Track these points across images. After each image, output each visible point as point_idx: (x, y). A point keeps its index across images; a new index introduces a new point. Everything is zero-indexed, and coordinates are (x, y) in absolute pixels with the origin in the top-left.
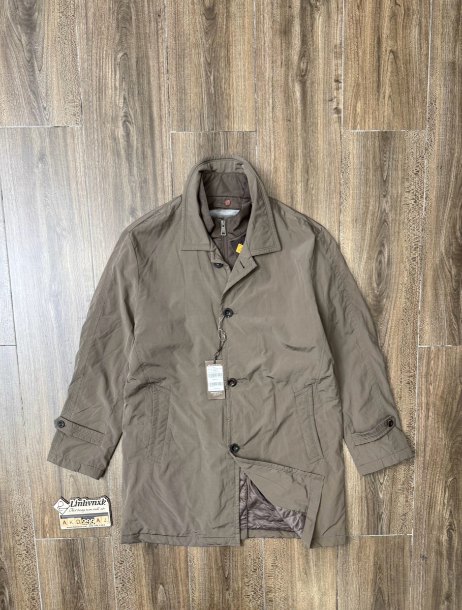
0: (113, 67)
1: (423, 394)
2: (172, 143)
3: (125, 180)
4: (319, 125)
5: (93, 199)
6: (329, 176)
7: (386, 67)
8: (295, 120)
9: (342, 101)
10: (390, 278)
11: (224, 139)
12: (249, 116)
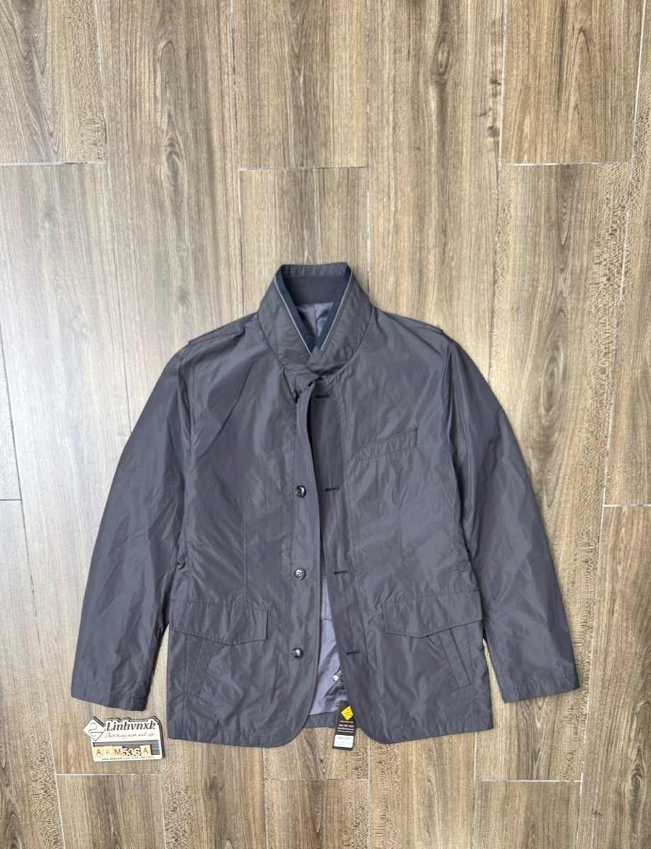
0: (151, 64)
1: (608, 578)
2: (241, 187)
3: (172, 247)
4: (464, 155)
5: (125, 278)
6: (478, 238)
7: (573, 56)
8: (427, 147)
9: (502, 115)
10: (566, 400)
11: (319, 181)
12: (357, 143)
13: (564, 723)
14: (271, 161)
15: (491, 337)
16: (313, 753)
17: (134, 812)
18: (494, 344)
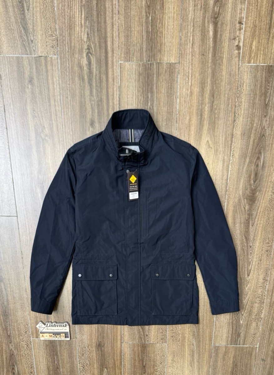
0: (80, 8)
2: (120, 71)
3: (87, 99)
4: (224, 59)
5: (65, 113)
6: (228, 99)
8: (207, 54)
9: (243, 40)
10: (263, 177)
11: (157, 69)
12: (175, 51)
13: (252, 321)
14: (135, 58)
15: (231, 147)
16: (143, 332)
17: (65, 355)
18: (232, 150)
